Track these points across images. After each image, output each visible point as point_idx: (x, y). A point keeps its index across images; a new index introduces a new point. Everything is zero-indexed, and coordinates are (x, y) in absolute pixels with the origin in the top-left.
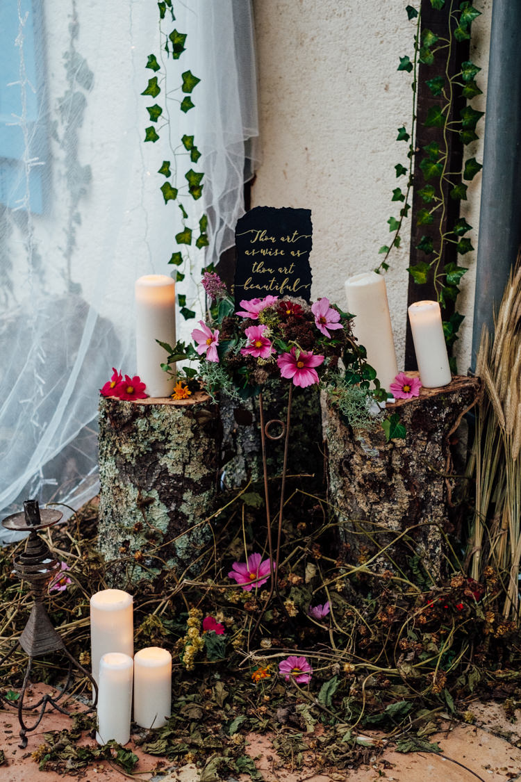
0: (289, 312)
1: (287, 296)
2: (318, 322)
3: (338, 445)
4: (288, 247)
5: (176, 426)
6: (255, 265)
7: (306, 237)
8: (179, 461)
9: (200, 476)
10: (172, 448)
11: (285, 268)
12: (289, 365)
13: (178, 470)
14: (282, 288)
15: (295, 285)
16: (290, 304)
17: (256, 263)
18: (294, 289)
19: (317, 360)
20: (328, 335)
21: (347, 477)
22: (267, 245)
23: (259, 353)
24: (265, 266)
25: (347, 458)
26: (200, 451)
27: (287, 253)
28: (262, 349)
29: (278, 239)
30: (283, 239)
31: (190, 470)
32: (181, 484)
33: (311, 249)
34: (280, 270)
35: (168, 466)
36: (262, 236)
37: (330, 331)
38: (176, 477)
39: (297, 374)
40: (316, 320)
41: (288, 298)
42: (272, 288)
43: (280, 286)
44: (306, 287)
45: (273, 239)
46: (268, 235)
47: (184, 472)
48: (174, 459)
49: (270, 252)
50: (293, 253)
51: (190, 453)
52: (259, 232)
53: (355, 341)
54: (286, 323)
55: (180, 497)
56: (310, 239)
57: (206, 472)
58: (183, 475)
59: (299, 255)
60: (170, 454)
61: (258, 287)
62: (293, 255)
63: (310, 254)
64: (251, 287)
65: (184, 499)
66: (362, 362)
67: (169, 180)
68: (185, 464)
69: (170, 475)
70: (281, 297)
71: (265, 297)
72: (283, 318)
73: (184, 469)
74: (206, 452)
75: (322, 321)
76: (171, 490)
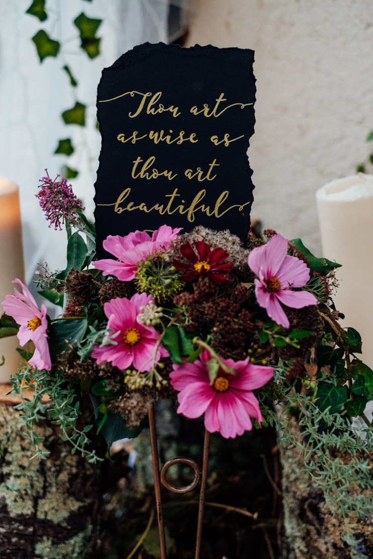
0: (198, 267)
1: (201, 228)
2: (262, 288)
3: (297, 470)
4: (204, 127)
5: (18, 438)
6: (136, 162)
7: (243, 106)
8: (26, 494)
9: (65, 514)
10: (14, 473)
11: (199, 169)
12: (196, 385)
13: (26, 509)
14: (191, 210)
15: (218, 205)
16: (203, 247)
17: (139, 160)
18: (216, 211)
19: (258, 375)
20: (282, 320)
21: (314, 525)
22: (162, 122)
23: (131, 360)
24: (159, 166)
25: (315, 498)
26: (63, 476)
27: (204, 138)
28: (137, 348)
29: (184, 110)
30: (194, 111)
31: (46, 508)
32: (31, 529)
33: (252, 132)
34: (188, 174)
35: (8, 502)
36: (151, 103)
37: (287, 310)
38: (21, 518)
39: (214, 405)
40: (258, 284)
41: (202, 233)
42: (171, 210)
43: (187, 206)
44: (241, 207)
45: (174, 111)
46: (165, 101)
47: (36, 510)
48: (18, 491)
49: (168, 138)
50: (214, 139)
51: (45, 481)
52: (145, 96)
53: (340, 321)
54: (191, 291)
55: (30, 549)
56: (251, 112)
57: (74, 505)
58: (34, 515)
59: (227, 144)
60: (11, 482)
61: (142, 207)
62: (216, 143)
63: (251, 140)
64: (128, 208)
65: (37, 552)
66: (351, 358)
67: (46, 26)
68: (36, 500)
69: (12, 515)
70: (188, 228)
71: (157, 228)
72: (189, 279)
73: (35, 506)
74: (72, 478)
75: (272, 287)
76: (14, 540)
